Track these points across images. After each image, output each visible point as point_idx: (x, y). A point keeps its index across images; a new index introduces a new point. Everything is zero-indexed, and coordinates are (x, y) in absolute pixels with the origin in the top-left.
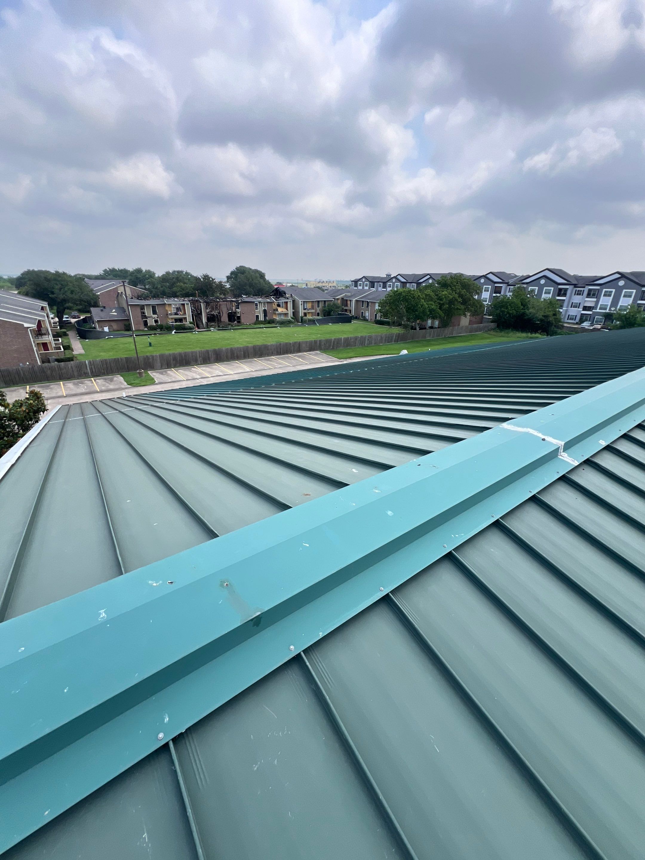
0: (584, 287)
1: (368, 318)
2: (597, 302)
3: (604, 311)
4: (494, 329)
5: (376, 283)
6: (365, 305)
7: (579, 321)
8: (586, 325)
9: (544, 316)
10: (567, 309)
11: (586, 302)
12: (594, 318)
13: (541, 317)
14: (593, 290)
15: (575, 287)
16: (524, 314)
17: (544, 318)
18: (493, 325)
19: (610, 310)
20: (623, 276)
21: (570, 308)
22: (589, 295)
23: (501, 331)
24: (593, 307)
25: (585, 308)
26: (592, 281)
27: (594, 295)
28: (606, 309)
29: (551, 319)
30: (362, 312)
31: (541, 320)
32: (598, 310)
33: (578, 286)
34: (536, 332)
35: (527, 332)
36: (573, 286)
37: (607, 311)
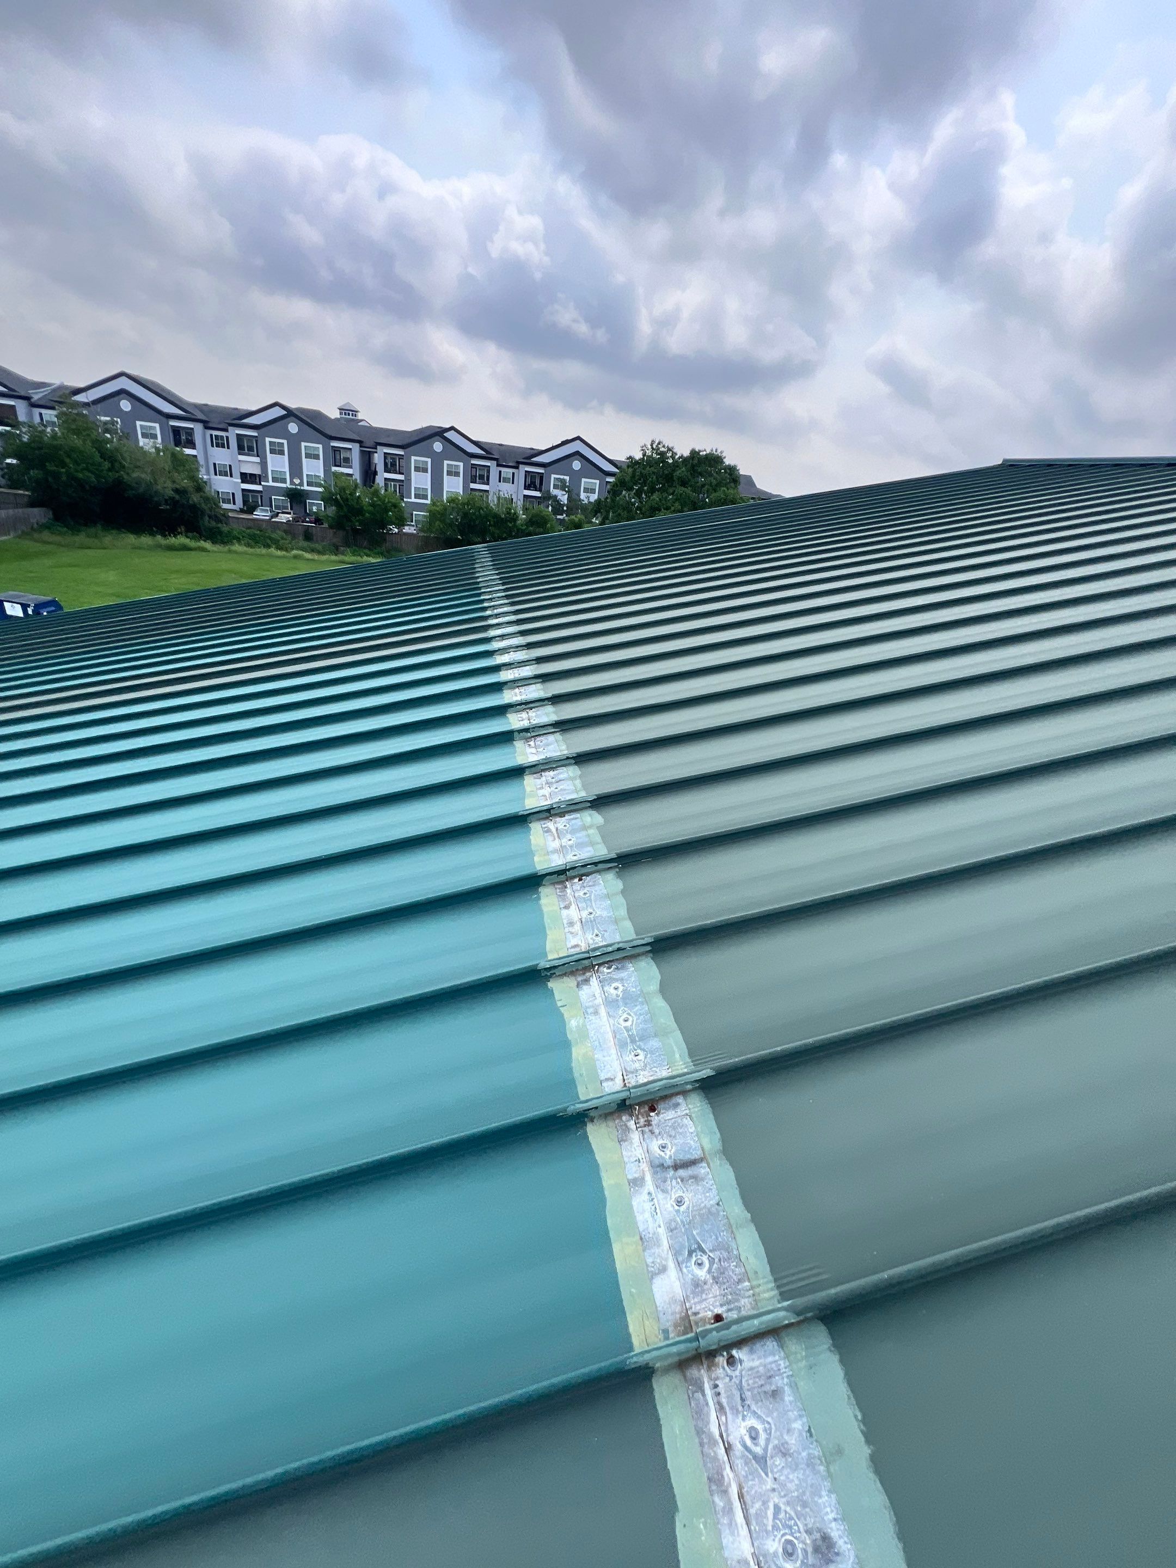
3: (283, 485)
4: (46, 527)
10: (208, 477)
11: (242, 464)
12: (271, 498)
14: (245, 438)
15: (206, 428)
18: (40, 514)
19: (292, 482)
20: (290, 414)
21: (213, 476)
22: (241, 449)
24: (259, 475)
26: (237, 418)
27: (250, 449)
28: (284, 481)
31: (173, 502)
32: (271, 483)
33: (211, 425)
34: (173, 531)
35: (152, 534)
36: (200, 425)
37: (288, 485)
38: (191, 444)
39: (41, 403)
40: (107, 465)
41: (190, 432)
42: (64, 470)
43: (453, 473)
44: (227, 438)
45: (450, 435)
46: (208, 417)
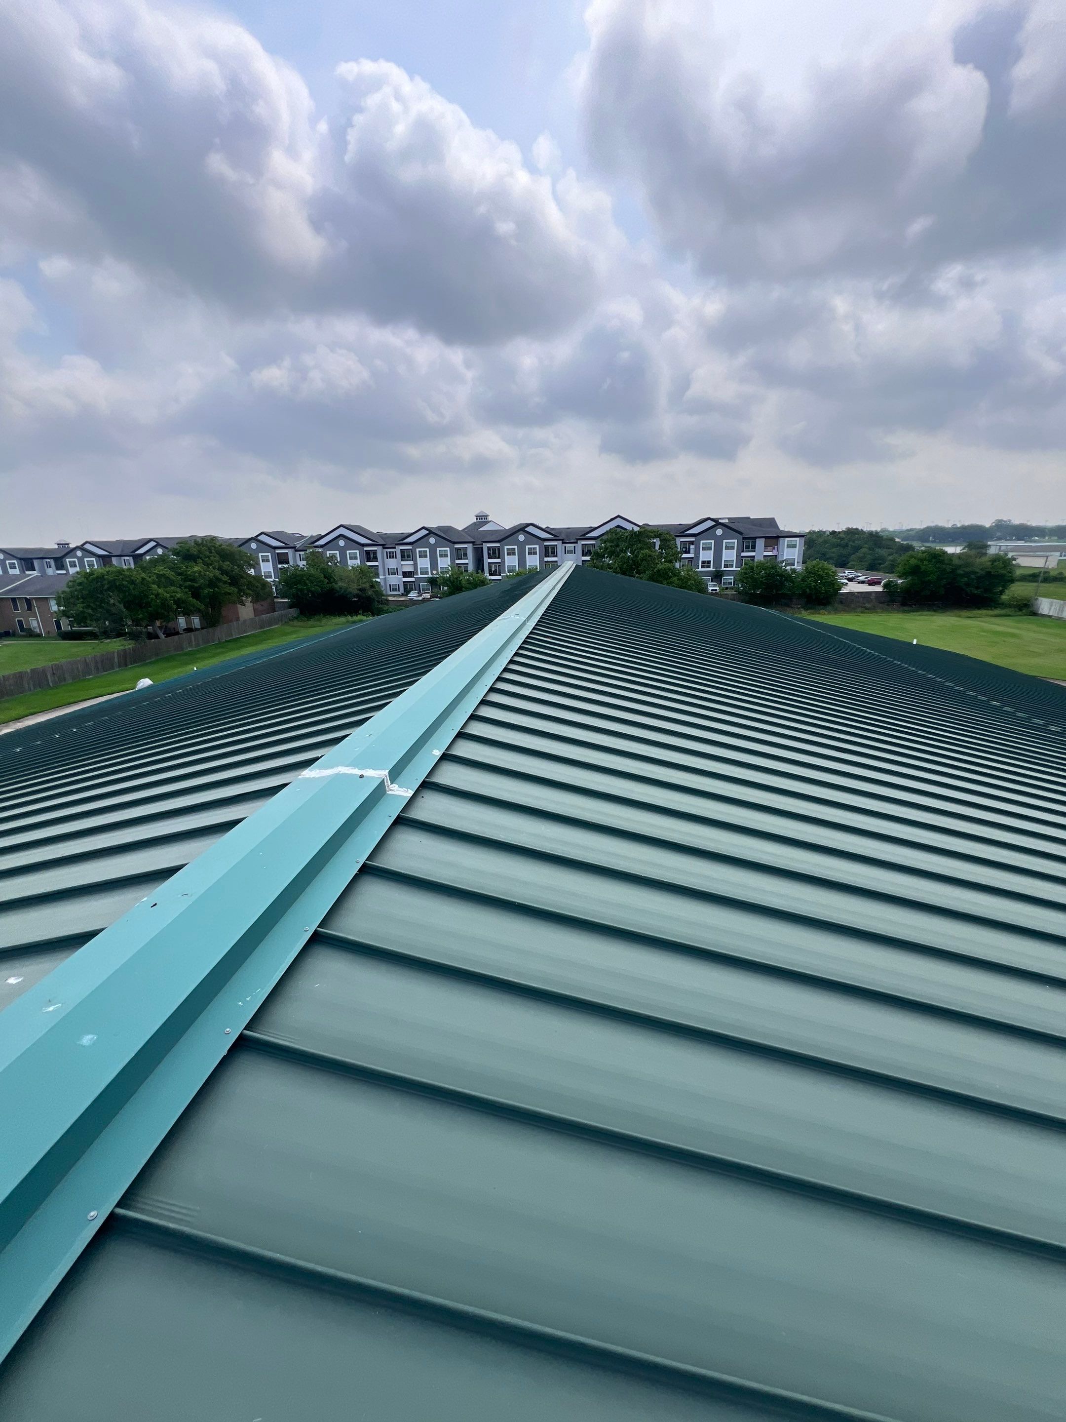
0: (395, 548)
1: (38, 631)
2: (415, 565)
3: (426, 576)
4: (296, 618)
5: (37, 560)
6: (22, 607)
7: (404, 592)
8: (413, 595)
9: (360, 590)
10: (384, 577)
11: (403, 566)
12: (420, 585)
13: (355, 592)
14: (405, 551)
15: (384, 548)
16: (332, 591)
17: (360, 593)
18: (294, 612)
19: (432, 574)
20: (431, 532)
21: (387, 576)
22: (403, 558)
23: (309, 619)
24: (413, 572)
25: (405, 574)
26: (401, 539)
27: (408, 556)
28: (427, 573)
29: (370, 593)
30: (20, 622)
31: (357, 596)
32: (420, 576)
33: (386, 546)
34: (357, 614)
35: (345, 615)
36: (381, 547)
37: (430, 575)
38: (375, 559)
39: (300, 549)
40: (326, 581)
41: (375, 552)
42: (305, 587)
43: (532, 552)
44: (395, 552)
45: (530, 529)
46: (385, 542)
